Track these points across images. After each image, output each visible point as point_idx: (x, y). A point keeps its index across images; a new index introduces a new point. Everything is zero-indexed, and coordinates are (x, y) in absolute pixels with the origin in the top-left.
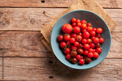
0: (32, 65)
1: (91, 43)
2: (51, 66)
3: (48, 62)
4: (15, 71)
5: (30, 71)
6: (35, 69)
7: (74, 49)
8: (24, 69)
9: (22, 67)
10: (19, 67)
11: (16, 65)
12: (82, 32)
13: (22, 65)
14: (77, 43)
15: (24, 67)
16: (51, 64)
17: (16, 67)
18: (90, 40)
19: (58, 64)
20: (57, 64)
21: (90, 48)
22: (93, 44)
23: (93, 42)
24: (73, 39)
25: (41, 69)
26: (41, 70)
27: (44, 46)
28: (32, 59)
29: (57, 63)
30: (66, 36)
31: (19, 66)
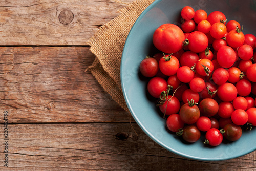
0: (67, 146)
1: (240, 79)
2: (122, 148)
3: (114, 136)
4: (18, 166)
5: (60, 164)
6: (76, 158)
7: (190, 100)
8: (43, 157)
9: (37, 153)
10: (30, 153)
11: (20, 148)
12: (212, 49)
13: (37, 148)
14: (200, 82)
15: (44, 153)
16: (121, 142)
17: (21, 152)
18: (236, 72)
19: (142, 141)
20: (140, 143)
21: (238, 95)
22: (245, 85)
23: (246, 78)
24: (188, 71)
25: (94, 157)
26: (95, 159)
27: (102, 91)
28: (66, 129)
29: (139, 140)
30: (167, 61)
31: (30, 149)
